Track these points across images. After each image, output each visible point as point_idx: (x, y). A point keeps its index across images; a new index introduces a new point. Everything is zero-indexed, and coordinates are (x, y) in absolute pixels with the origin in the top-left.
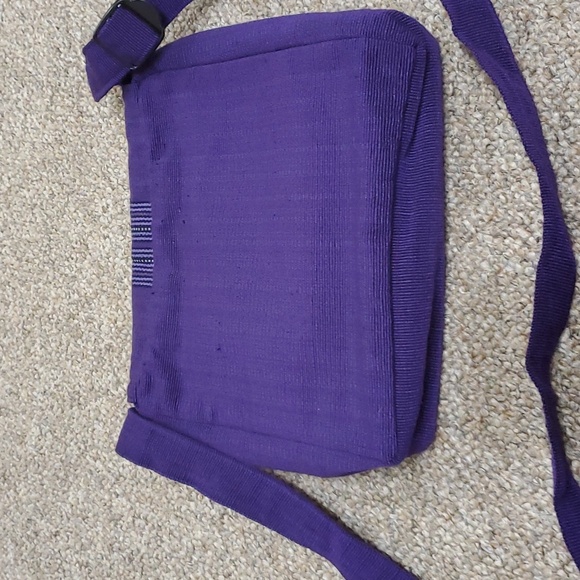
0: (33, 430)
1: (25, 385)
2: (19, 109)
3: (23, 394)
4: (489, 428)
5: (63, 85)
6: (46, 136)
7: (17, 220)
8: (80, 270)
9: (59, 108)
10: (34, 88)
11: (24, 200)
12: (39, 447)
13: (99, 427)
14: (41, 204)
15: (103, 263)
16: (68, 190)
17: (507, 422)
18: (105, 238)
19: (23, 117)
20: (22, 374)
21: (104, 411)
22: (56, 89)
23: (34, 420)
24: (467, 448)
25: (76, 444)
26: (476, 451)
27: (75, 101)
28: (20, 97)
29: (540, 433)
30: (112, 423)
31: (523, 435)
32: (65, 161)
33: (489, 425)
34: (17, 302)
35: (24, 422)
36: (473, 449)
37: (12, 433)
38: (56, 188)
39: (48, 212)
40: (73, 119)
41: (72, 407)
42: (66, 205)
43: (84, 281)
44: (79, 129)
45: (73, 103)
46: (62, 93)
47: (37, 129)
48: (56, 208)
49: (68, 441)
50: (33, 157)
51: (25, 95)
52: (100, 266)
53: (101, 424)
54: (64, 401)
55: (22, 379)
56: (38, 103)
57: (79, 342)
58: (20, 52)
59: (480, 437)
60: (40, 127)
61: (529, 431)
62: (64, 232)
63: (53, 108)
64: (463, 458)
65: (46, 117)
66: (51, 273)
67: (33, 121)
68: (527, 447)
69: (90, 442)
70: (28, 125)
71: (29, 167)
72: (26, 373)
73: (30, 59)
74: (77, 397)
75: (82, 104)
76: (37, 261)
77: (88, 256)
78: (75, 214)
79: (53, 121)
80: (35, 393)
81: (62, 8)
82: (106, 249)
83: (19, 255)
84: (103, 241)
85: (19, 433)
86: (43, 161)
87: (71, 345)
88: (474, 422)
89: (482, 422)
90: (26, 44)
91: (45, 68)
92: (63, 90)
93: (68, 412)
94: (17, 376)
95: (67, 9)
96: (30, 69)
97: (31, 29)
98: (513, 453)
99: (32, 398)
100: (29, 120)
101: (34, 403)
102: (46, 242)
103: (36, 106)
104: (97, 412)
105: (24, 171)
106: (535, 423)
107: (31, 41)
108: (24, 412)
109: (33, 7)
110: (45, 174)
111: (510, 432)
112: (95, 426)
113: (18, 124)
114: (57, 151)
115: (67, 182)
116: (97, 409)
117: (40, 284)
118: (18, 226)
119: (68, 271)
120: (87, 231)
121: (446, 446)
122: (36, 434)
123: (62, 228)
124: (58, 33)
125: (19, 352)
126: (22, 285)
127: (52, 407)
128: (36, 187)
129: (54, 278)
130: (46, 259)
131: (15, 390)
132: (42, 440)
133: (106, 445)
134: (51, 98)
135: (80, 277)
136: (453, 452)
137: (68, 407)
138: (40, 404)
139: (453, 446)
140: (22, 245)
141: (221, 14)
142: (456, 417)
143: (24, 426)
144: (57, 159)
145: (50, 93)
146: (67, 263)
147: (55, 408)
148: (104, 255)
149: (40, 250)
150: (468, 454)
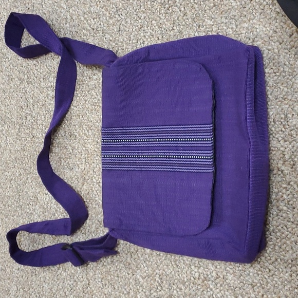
0: (13, 288)
1: (9, 265)
2: (3, 134)
3: (8, 270)
4: (227, 281)
5: (24, 123)
6: (17, 147)
7: (3, 186)
8: (34, 210)
9: (23, 134)
10: (10, 125)
11: (6, 177)
12: (16, 296)
13: (46, 286)
14: (15, 179)
15: (45, 207)
16: (28, 172)
17: (234, 278)
18: (46, 195)
19: (5, 138)
20: (7, 261)
21: (48, 278)
22: (21, 125)
23: (14, 283)
24: (218, 290)
25: (35, 294)
26: (222, 292)
27: (30, 131)
28: (4, 129)
29: (249, 283)
30: (52, 284)
31: (242, 284)
32: (26, 158)
33: (227, 279)
34: (4, 226)
35: (9, 284)
36: (220, 291)
37: (3, 289)
38: (22, 171)
39: (18, 183)
40: (29, 139)
41: (32, 276)
42: (27, 179)
43: (36, 215)
44: (33, 144)
45: (30, 132)
46: (24, 127)
47: (12, 144)
48: (22, 181)
49: (31, 293)
50: (10, 157)
51: (6, 128)
52: (44, 208)
53: (47, 284)
54: (28, 273)
55: (7, 263)
56: (13, 131)
57: (35, 245)
58: (3, 108)
59: (223, 285)
60: (14, 143)
61: (244, 282)
62: (26, 192)
63: (20, 134)
64: (216, 295)
65: (16, 138)
66: (20, 212)
67: (10, 140)
68: (244, 290)
69: (41, 293)
70: (8, 142)
71: (8, 162)
72: (9, 260)
73: (8, 111)
74: (34, 271)
75: (34, 132)
76: (13, 206)
77: (38, 203)
78: (31, 184)
79: (20, 140)
80: (14, 270)
81: (23, 88)
82: (47, 200)
83: (4, 203)
84: (45, 196)
85: (6, 289)
86: (16, 159)
87: (31, 246)
88: (220, 278)
89: (224, 278)
90: (6, 104)
91: (16, 116)
92: (25, 126)
93: (30, 278)
94: (5, 262)
95: (26, 89)
96: (8, 116)
97: (8, 98)
98: (238, 292)
99: (12, 272)
100: (8, 140)
101: (14, 274)
102: (17, 197)
103: (12, 133)
104: (44, 279)
105: (6, 163)
106: (247, 278)
107: (8, 103)
108: (9, 279)
109: (9, 87)
110: (16, 165)
111: (236, 282)
112: (44, 285)
113: (3, 141)
114: (22, 154)
115: (27, 168)
116: (44, 277)
117: (15, 217)
118: (4, 189)
119: (28, 210)
120: (37, 191)
121: (208, 290)
122: (15, 290)
123: (25, 190)
124: (22, 100)
125: (5, 250)
126: (6, 218)
127: (22, 276)
128: (12, 171)
129: (22, 214)
130: (18, 205)
131: (4, 268)
132: (18, 293)
133: (50, 294)
134: (19, 129)
135: (34, 213)
136: (212, 292)
137: (30, 276)
138: (16, 275)
139: (211, 289)
140: (6, 198)
141: (98, 94)
142: (212, 276)
143: (9, 286)
144: (22, 158)
145: (18, 127)
146: (28, 207)
147: (24, 277)
148: (46, 203)
149: (15, 201)
150: (218, 293)
